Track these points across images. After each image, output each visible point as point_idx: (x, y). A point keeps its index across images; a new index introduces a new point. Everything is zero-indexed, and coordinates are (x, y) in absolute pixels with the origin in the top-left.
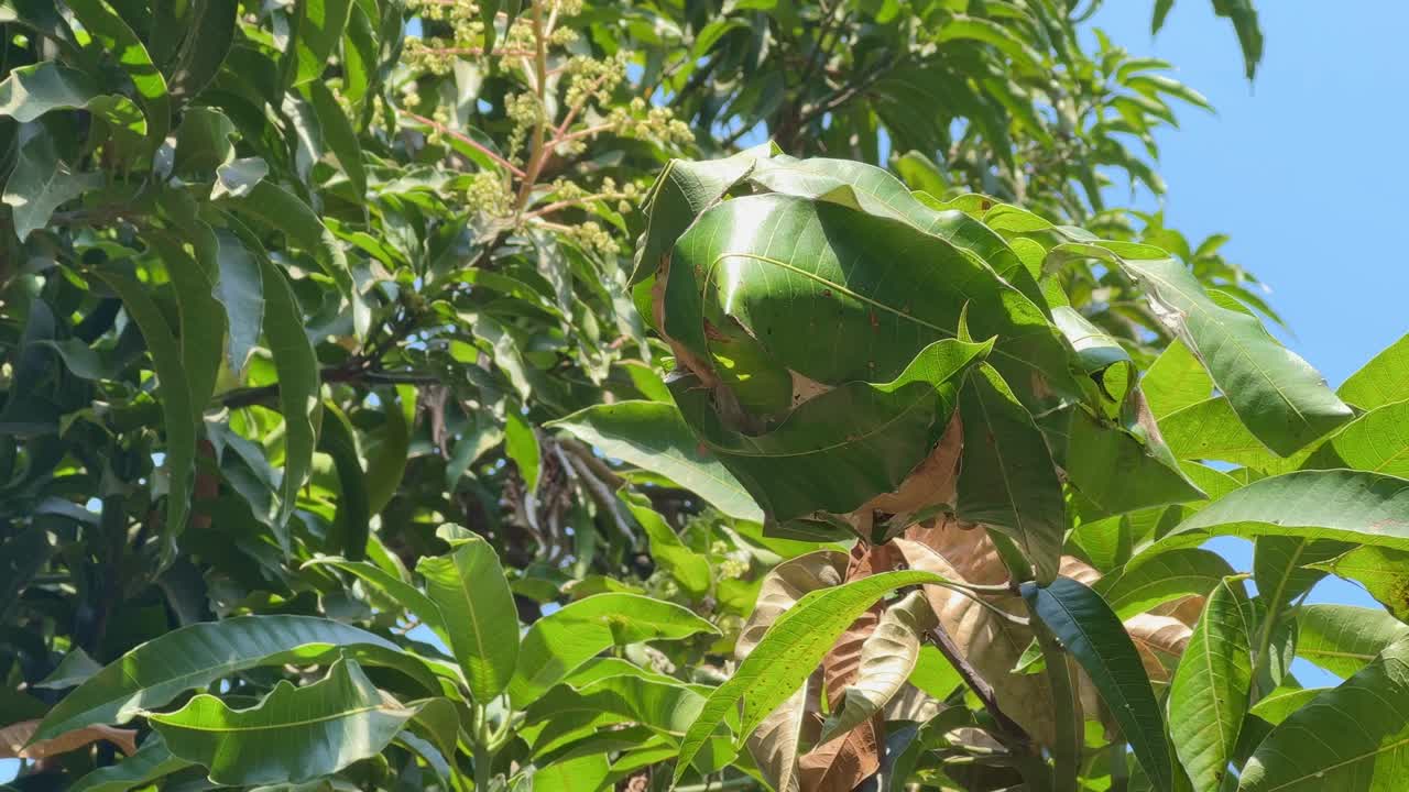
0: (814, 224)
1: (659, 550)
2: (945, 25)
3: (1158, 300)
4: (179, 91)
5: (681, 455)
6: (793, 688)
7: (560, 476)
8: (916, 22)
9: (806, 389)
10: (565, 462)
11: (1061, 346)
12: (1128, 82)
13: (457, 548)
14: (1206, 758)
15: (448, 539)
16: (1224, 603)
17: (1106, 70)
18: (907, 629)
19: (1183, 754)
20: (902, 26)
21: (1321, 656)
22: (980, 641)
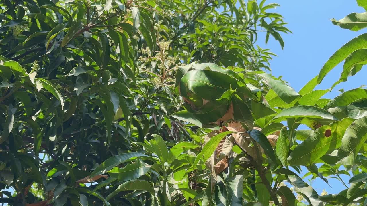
0: (203, 74)
1: (191, 136)
2: (231, 46)
3: (263, 79)
4: (102, 69)
5: (192, 119)
6: (212, 154)
7: (176, 127)
8: (226, 46)
9: (205, 102)
10: (177, 124)
11: (248, 90)
12: (263, 53)
13: (155, 137)
14: (283, 158)
15: (153, 136)
16: (283, 131)
17: (259, 52)
18: (230, 142)
19: (279, 157)
20: (223, 47)
21: (301, 139)
22: (243, 142)
